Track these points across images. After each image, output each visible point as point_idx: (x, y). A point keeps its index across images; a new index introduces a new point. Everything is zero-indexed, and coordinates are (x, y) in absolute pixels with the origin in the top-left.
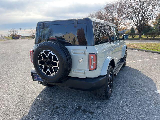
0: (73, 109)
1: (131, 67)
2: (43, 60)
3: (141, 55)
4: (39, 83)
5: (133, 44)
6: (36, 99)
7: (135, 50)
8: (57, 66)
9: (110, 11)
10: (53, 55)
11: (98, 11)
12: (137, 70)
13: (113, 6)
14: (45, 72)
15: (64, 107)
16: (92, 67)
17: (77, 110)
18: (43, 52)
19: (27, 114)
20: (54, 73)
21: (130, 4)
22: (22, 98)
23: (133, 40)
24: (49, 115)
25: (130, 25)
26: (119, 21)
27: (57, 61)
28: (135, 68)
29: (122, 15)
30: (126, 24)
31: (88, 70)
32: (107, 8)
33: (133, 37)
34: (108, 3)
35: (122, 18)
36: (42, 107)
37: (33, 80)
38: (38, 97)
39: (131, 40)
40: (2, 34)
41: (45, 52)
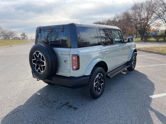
0: (61, 103)
1: (140, 71)
2: (35, 59)
3: (159, 59)
4: (37, 80)
5: (158, 47)
6: (35, 93)
7: (157, 53)
8: (45, 65)
9: (138, 10)
10: (41, 55)
11: (124, 11)
12: (144, 74)
13: (142, 5)
14: (37, 70)
15: (54, 102)
16: (75, 67)
17: (64, 104)
18: (35, 53)
19: (23, 104)
20: (43, 71)
21: (161, 3)
22: (25, 91)
23: (164, 42)
24: (39, 106)
25: (162, 25)
26: (149, 22)
27: (44, 61)
28: (143, 73)
29: (152, 14)
30: (156, 24)
31: (71, 69)
32: (135, 7)
33: (164, 39)
34: (136, 3)
35: (152, 17)
36: (37, 100)
37: (33, 77)
38: (37, 92)
39: (161, 43)
40: (32, 37)
41: (36, 53)
